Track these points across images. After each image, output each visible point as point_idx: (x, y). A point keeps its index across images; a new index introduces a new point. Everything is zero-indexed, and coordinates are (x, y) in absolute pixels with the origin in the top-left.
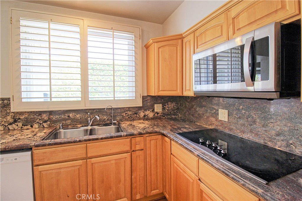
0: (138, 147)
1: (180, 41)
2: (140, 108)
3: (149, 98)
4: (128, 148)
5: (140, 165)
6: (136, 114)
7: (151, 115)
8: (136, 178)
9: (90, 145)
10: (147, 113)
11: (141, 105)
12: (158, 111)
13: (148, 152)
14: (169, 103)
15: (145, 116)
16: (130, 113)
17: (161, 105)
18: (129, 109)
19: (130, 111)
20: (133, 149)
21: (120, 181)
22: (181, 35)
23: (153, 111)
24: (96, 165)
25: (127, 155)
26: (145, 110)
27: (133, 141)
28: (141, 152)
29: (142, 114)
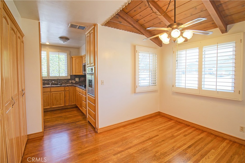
0: (67, 90)
1: (82, 58)
2: (69, 79)
3: (73, 76)
4: (63, 90)
5: (68, 95)
6: (68, 81)
7: (74, 82)
8: (66, 99)
9: (52, 88)
10: (72, 81)
11: (70, 78)
12: (77, 81)
13: (70, 91)
14: (82, 78)
15: (71, 82)
16: (65, 81)
17: (78, 78)
18: (65, 79)
19: (66, 80)
20: (65, 90)
21: (61, 99)
22: (82, 56)
23: (75, 80)
24: (54, 94)
25: (63, 92)
26: (72, 80)
27: (65, 88)
28: (68, 91)
29: (70, 82)
